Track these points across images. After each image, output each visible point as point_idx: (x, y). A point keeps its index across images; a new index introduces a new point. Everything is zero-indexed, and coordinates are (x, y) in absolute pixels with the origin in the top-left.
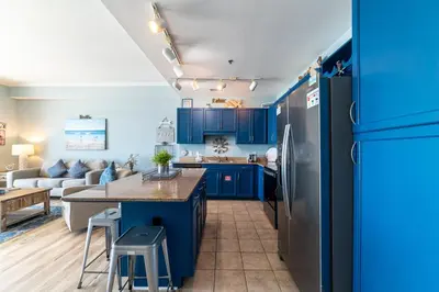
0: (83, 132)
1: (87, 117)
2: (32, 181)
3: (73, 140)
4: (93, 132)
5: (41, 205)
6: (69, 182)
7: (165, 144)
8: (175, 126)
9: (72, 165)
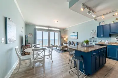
0: (73, 36)
1: (74, 32)
2: (66, 44)
3: (72, 37)
4: (75, 35)
5: (66, 49)
6: (71, 45)
7: (93, 38)
8: (96, 32)
9: (71, 42)
